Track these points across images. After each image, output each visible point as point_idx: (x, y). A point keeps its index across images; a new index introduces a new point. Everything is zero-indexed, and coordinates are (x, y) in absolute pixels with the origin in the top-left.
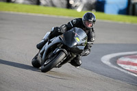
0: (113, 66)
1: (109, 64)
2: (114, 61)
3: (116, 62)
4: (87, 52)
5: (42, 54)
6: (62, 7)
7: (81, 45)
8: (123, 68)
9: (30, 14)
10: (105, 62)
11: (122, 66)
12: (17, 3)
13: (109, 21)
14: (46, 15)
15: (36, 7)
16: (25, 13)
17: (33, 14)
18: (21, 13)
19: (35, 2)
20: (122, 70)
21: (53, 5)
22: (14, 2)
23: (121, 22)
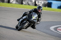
0: (55, 31)
1: (53, 30)
2: (56, 29)
3: (57, 29)
4: (39, 22)
5: (19, 23)
6: (33, 5)
7: (35, 20)
8: (59, 32)
9: (18, 8)
10: (51, 29)
11: (59, 31)
12: (13, 3)
13: (53, 12)
14: (26, 9)
15: (21, 5)
16: (16, 8)
17: (20, 8)
18: (14, 8)
19: (21, 3)
20: (59, 33)
21: (29, 5)
22: (11, 3)
23: (59, 12)
